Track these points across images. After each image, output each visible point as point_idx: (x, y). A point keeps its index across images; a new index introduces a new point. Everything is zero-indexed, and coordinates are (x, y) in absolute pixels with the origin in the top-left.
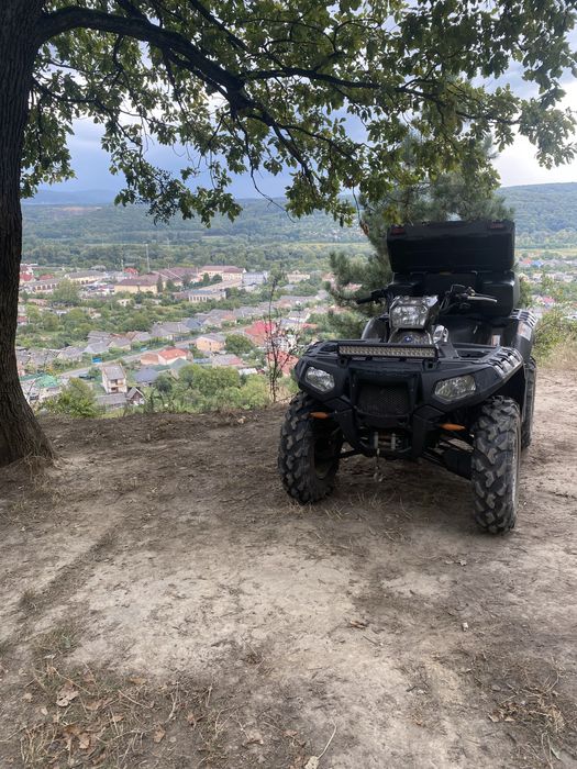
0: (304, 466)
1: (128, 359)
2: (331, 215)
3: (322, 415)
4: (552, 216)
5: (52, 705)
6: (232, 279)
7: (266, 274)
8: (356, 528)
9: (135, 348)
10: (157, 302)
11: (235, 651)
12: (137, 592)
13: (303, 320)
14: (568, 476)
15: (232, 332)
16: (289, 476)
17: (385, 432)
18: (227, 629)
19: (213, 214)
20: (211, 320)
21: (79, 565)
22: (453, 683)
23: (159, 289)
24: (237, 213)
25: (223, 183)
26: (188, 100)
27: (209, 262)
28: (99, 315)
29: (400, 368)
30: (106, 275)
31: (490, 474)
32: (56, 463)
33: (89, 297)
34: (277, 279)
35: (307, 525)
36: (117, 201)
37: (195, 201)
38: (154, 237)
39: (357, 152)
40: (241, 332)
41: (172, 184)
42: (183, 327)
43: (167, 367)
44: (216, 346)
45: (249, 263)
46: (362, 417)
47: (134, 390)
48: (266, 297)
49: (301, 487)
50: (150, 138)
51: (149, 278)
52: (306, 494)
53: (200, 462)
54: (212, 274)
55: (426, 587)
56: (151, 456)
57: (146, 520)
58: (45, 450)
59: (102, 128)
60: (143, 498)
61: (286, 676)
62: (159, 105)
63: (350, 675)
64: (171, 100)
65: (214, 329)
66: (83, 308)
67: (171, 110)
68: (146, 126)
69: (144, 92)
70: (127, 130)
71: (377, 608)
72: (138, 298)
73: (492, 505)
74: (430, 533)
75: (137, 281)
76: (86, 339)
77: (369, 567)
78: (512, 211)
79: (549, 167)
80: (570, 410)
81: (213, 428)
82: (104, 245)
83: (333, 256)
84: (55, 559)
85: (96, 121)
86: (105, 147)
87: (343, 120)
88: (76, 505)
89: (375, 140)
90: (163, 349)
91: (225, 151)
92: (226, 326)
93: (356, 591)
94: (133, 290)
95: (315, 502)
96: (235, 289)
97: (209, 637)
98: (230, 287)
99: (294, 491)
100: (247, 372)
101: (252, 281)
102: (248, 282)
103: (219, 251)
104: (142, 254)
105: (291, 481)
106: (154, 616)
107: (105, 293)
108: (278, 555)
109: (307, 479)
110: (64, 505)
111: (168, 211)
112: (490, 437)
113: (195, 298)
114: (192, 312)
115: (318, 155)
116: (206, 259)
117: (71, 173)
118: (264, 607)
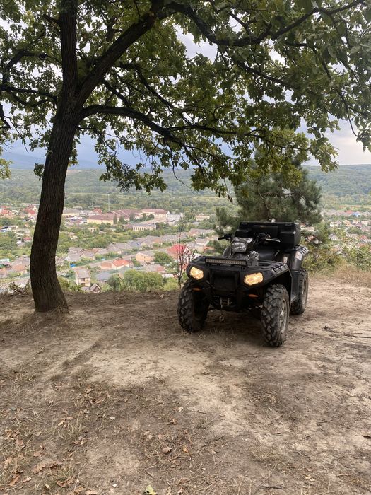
0: (189, 313)
1: (92, 266)
2: (214, 191)
3: (198, 289)
4: (365, 184)
5: (83, 393)
6: (161, 217)
7: (182, 215)
8: (211, 342)
9: (97, 258)
10: (113, 230)
11: (154, 379)
12: (112, 361)
13: (205, 245)
14: (317, 326)
15: (159, 250)
16: (182, 318)
17: (225, 297)
18: (152, 373)
19: (152, 188)
20: (146, 243)
21: (86, 352)
22: (239, 391)
23: (115, 222)
24: (165, 188)
25: (158, 172)
26: (141, 128)
27: (147, 206)
28: (76, 237)
29: (232, 269)
30: (82, 213)
31: (268, 317)
32: (70, 312)
33: (71, 226)
34: (189, 217)
35: (189, 340)
36: (101, 179)
37: (143, 181)
38: (113, 191)
39: (228, 160)
40: (164, 250)
41: (131, 171)
42: (128, 246)
43: (117, 271)
44: (148, 259)
45: (171, 208)
46: (215, 290)
47: (95, 285)
48: (181, 229)
49: (187, 323)
50: (120, 147)
51: (109, 215)
52: (190, 327)
53: (140, 314)
54: (148, 214)
55: (238, 364)
56: (116, 311)
57: (116, 337)
58: (66, 305)
59: (95, 141)
60: (113, 328)
61: (174, 387)
62: (126, 130)
63: (200, 388)
64: (132, 128)
65: (148, 248)
66: (66, 233)
67: (132, 133)
68: (119, 140)
69: (118, 123)
70: (108, 142)
71: (214, 369)
72: (101, 228)
73: (270, 331)
74: (245, 345)
75: (101, 217)
76: (67, 252)
77: (215, 357)
78: (320, 188)
79: (327, 171)
80: (333, 298)
81: (147, 299)
82: (82, 194)
83: (218, 210)
84: (75, 350)
85: (92, 137)
86: (96, 150)
87: (220, 145)
88: (82, 330)
89: (237, 155)
90: (114, 260)
91: (160, 155)
92: (155, 246)
93: (207, 364)
94: (99, 222)
95: (194, 332)
96: (162, 224)
97: (144, 375)
98: (159, 222)
99: (184, 325)
100: (167, 276)
101: (173, 219)
102: (170, 219)
103: (154, 200)
104: (105, 200)
105: (183, 320)
106: (121, 368)
107: (80, 224)
108: (175, 351)
109: (190, 320)
110: (76, 330)
111: (128, 185)
112: (269, 301)
113: (137, 229)
114: (134, 237)
115: (208, 159)
116: (145, 204)
117: (76, 162)
118: (167, 367)
